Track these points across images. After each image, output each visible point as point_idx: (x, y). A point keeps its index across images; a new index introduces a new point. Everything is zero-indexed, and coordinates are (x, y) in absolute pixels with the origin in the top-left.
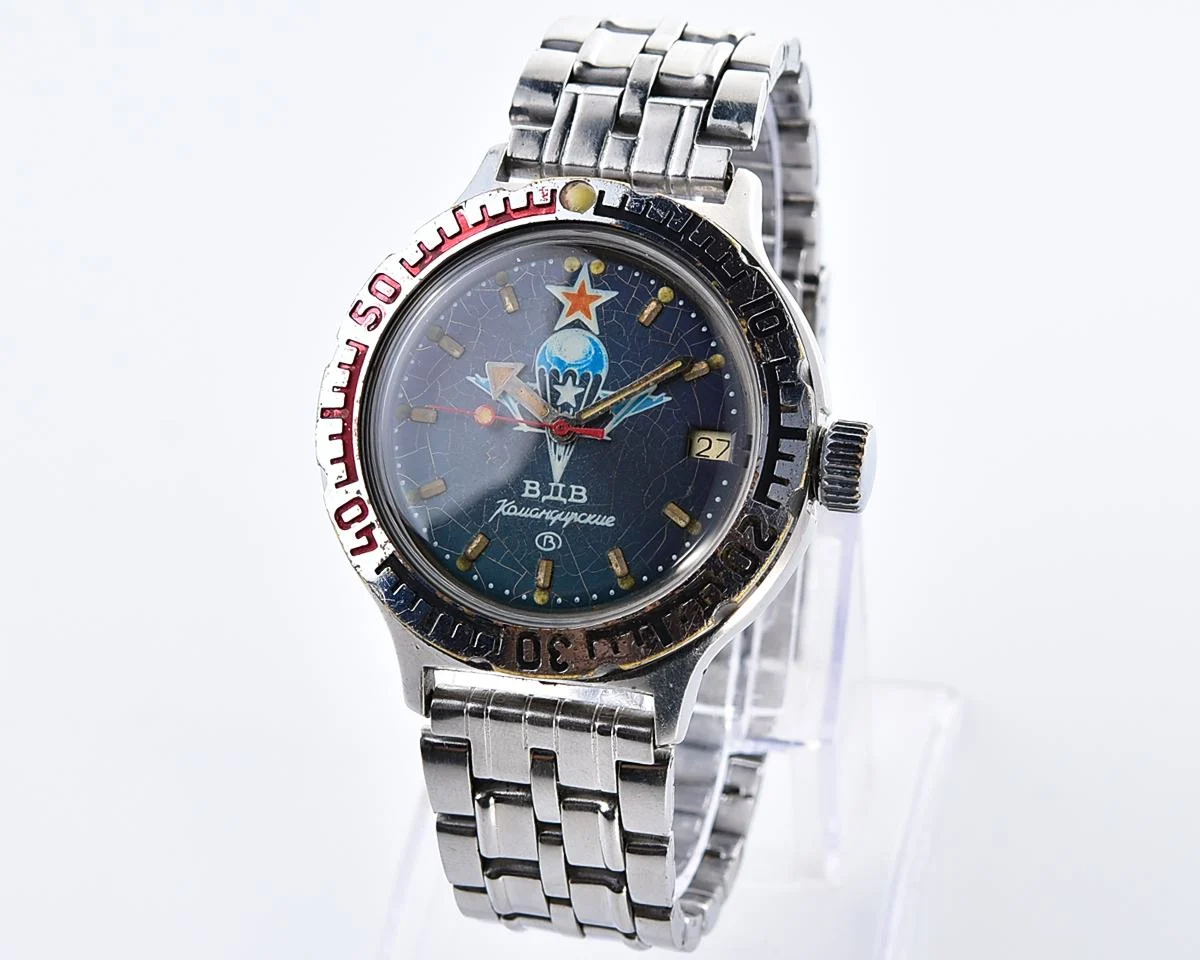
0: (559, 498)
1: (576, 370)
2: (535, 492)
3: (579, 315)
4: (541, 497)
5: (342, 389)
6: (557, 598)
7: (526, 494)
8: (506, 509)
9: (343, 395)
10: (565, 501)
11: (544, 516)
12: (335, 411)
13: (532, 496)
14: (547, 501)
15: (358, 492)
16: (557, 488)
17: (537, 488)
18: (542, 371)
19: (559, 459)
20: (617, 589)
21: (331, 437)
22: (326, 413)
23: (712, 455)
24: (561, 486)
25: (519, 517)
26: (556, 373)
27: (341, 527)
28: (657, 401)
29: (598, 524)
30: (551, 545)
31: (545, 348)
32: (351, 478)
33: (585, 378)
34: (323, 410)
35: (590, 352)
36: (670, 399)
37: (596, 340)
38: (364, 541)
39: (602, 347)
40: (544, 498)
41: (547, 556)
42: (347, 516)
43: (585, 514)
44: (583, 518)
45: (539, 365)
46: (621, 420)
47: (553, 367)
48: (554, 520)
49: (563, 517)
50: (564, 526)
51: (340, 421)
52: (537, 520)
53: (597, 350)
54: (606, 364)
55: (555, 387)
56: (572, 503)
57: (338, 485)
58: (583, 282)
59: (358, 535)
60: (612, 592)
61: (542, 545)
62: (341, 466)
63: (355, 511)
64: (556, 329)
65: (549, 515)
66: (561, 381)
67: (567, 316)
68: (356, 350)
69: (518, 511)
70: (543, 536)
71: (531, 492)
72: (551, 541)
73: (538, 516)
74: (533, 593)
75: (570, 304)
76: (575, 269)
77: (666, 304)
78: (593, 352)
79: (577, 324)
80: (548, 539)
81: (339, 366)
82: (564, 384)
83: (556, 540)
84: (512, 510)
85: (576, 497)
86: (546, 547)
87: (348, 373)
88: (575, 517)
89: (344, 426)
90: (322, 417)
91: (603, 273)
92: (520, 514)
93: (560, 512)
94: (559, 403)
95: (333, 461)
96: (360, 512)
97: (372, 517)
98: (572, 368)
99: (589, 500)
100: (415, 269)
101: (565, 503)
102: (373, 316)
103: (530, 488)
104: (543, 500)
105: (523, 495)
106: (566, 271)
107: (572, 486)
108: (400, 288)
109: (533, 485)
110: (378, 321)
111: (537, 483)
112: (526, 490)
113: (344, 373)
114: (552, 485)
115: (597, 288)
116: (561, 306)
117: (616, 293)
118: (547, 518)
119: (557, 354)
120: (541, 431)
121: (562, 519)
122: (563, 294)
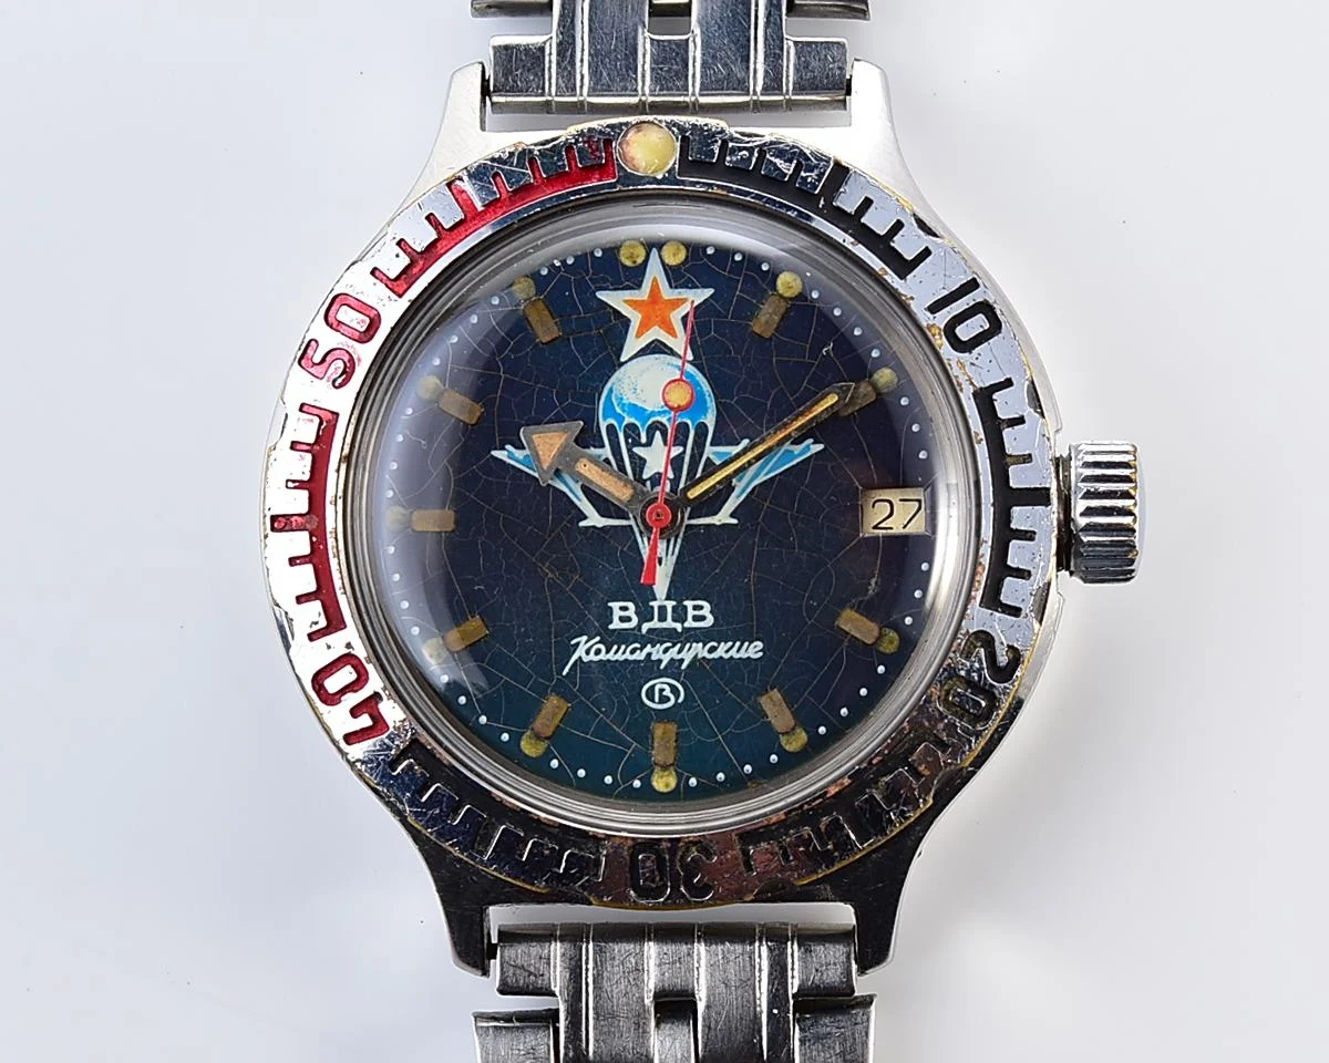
0: (669, 623)
1: (664, 420)
2: (628, 619)
3: (656, 333)
4: (639, 625)
5: (301, 485)
6: (688, 778)
7: (616, 625)
8: (588, 652)
9: (305, 494)
10: (678, 627)
12: (293, 519)
13: (626, 625)
14: (650, 631)
15: (349, 645)
16: (662, 609)
17: (631, 612)
18: (611, 429)
19: (660, 563)
20: (782, 753)
21: (293, 561)
22: (281, 523)
23: (896, 526)
24: (670, 604)
25: (609, 661)
26: (631, 430)
27: (325, 702)
28: (800, 455)
29: (737, 656)
30: (668, 699)
31: (611, 390)
32: (334, 623)
33: (682, 430)
34: (274, 518)
36: (820, 447)
37: (689, 368)
38: (365, 721)
39: (700, 377)
40: (645, 627)
41: (663, 716)
42: (333, 684)
43: (715, 644)
44: (712, 650)
45: (605, 419)
46: (749, 490)
47: (628, 420)
48: (666, 659)
49: (680, 652)
50: (684, 666)
51: (306, 535)
52: (639, 662)
54: (711, 404)
55: (635, 450)
56: (690, 629)
57: (312, 637)
58: (655, 280)
59: (355, 712)
60: (774, 758)
61: (653, 701)
62: (316, 606)
63: (346, 675)
64: (622, 360)
65: (656, 652)
66: (644, 439)
67: (639, 335)
68: (317, 420)
69: (608, 652)
70: (653, 686)
71: (622, 619)
72: (667, 692)
73: (639, 656)
74: (651, 773)
75: (640, 316)
76: (640, 261)
77: (791, 299)
79: (656, 348)
80: (662, 690)
81: (292, 448)
82: (649, 443)
83: (674, 690)
84: (598, 652)
85: (696, 618)
86: (661, 702)
87: (309, 457)
88: (699, 650)
89: (312, 543)
90: (273, 529)
91: (683, 263)
92: (611, 656)
93: (674, 646)
94: (645, 477)
95: (300, 599)
96: (354, 676)
97: (375, 683)
98: (658, 418)
99: (716, 618)
100: (398, 284)
101: (680, 630)
102: (340, 364)
103: (622, 614)
104: (644, 630)
105: (611, 627)
106: (624, 266)
107: (686, 603)
108: (379, 315)
109: (624, 609)
110: (348, 373)
111: (631, 605)
112: (616, 619)
113: (302, 458)
114: (655, 604)
115: (676, 287)
116: (626, 322)
117: (709, 292)
118: (654, 658)
119: (630, 398)
120: (624, 523)
121: (680, 657)
122: (626, 301)
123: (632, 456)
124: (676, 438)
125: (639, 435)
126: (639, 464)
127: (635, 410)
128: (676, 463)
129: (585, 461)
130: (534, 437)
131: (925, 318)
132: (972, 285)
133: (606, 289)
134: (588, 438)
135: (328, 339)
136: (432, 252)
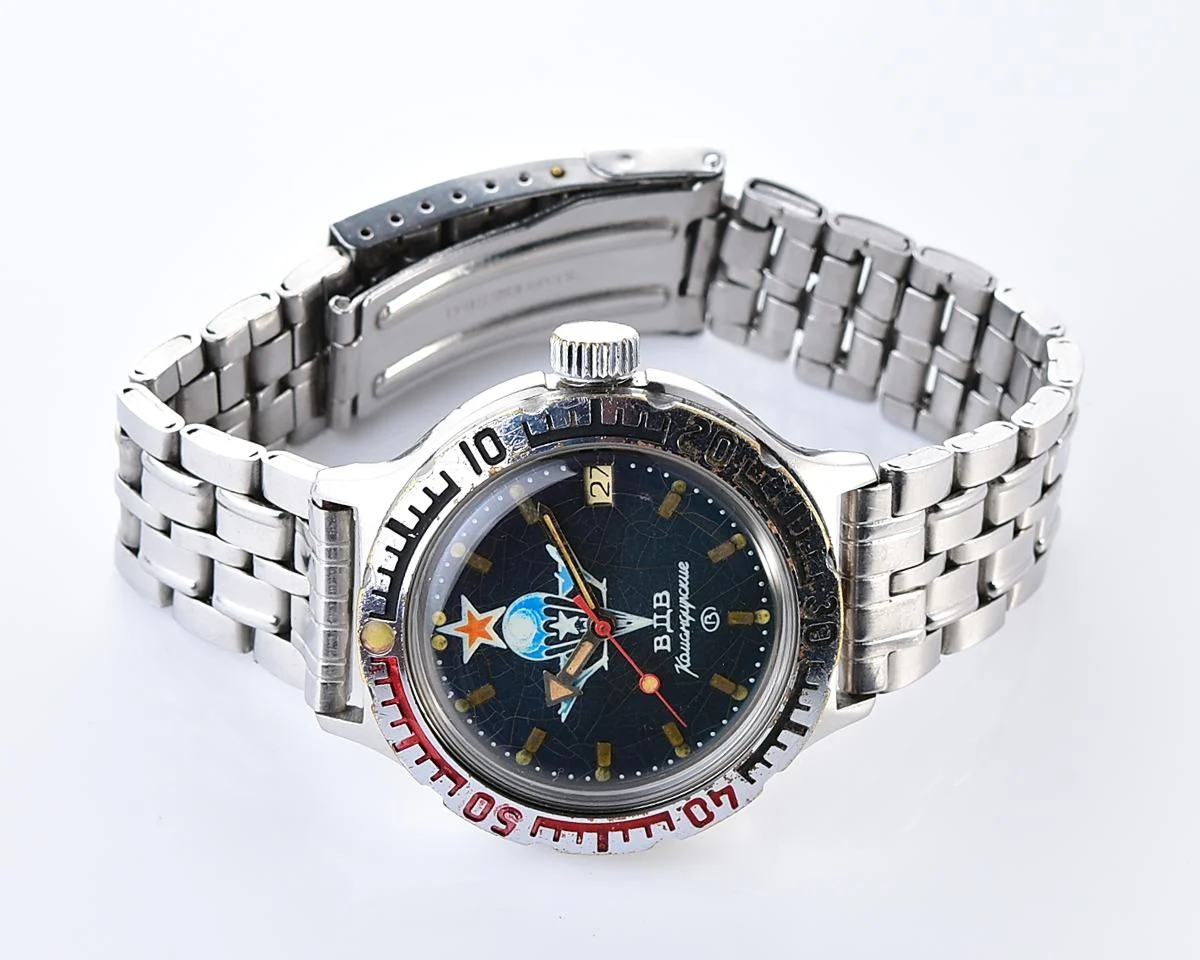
0: (667, 617)
1: (543, 622)
2: (665, 640)
3: (489, 628)
4: (668, 634)
6: (762, 603)
7: (668, 648)
8: (685, 664)
9: (585, 835)
10: (669, 611)
12: (600, 840)
13: (669, 642)
14: (672, 627)
15: (679, 809)
16: (658, 621)
17: (661, 639)
18: (548, 653)
19: (630, 623)
20: (747, 549)
21: (627, 841)
22: (603, 846)
23: (607, 481)
24: (656, 617)
26: (548, 641)
27: (712, 820)
29: (687, 577)
30: (714, 616)
31: (524, 654)
32: (666, 817)
33: (549, 612)
34: (599, 850)
35: (524, 612)
37: (510, 608)
38: (725, 799)
39: (517, 602)
40: (669, 630)
41: (724, 618)
42: (701, 816)
45: (542, 657)
47: (543, 643)
49: (685, 610)
50: (694, 607)
51: (610, 834)
53: (521, 605)
54: (533, 595)
56: (671, 605)
57: (672, 828)
58: (456, 629)
59: (719, 803)
60: (750, 553)
61: (714, 626)
62: (654, 828)
63: (697, 810)
64: (505, 647)
65: (685, 624)
66: (555, 634)
67: (490, 638)
68: (541, 828)
70: (706, 625)
71: (665, 644)
72: (710, 617)
74: (759, 625)
75: (479, 638)
76: (444, 638)
78: (524, 609)
79: (498, 627)
80: (708, 620)
81: (558, 842)
82: (557, 631)
83: (708, 613)
85: (664, 601)
86: (716, 620)
87: (563, 833)
89: (615, 830)
91: (448, 615)
95: (650, 836)
96: (698, 806)
97: (702, 794)
98: (541, 626)
99: (665, 590)
100: (459, 782)
101: (671, 611)
102: (507, 814)
103: (662, 644)
104: (672, 631)
105: (669, 650)
106: (447, 648)
107: (655, 607)
108: (478, 793)
109: (658, 643)
110: (512, 811)
111: (656, 639)
112: (664, 648)
113: (564, 835)
114: (656, 625)
116: (482, 645)
117: (463, 598)
118: (688, 625)
119: (529, 643)
120: (606, 645)
121: (688, 611)
122: (470, 646)
123: (564, 641)
124: (553, 616)
125: (552, 637)
126: (569, 637)
127: (537, 639)
129: (568, 670)
130: (553, 699)
131: (485, 476)
132: (463, 446)
133: (462, 658)
134: (553, 666)
135: (492, 819)
136: (439, 762)
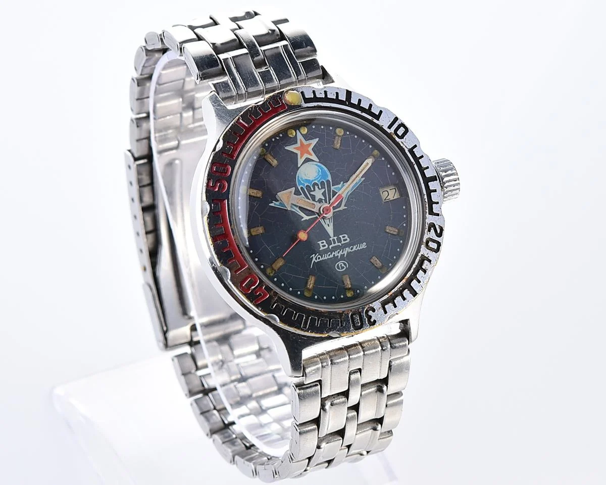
0: (337, 244)
1: (316, 182)
2: (325, 246)
3: (306, 156)
6: (357, 291)
7: (322, 248)
8: (316, 259)
10: (340, 244)
11: (334, 255)
13: (324, 248)
14: (332, 248)
16: (334, 240)
17: (325, 243)
18: (302, 188)
19: (329, 226)
20: (381, 275)
23: (391, 197)
24: (335, 238)
25: (323, 260)
26: (308, 187)
29: (359, 249)
30: (344, 267)
31: (298, 177)
32: (242, 265)
33: (322, 183)
36: (363, 179)
37: (319, 164)
39: (323, 166)
40: (330, 247)
41: (344, 273)
43: (352, 247)
44: (352, 249)
45: (299, 185)
46: (347, 197)
47: (306, 184)
48: (339, 255)
49: (343, 252)
50: (345, 256)
52: (332, 258)
53: (322, 169)
54: (329, 174)
55: (311, 193)
56: (343, 244)
57: (236, 271)
58: (300, 140)
60: (379, 277)
61: (339, 269)
64: (299, 166)
65: (336, 254)
67: (301, 158)
69: (322, 257)
70: (338, 265)
72: (343, 265)
73: (332, 256)
74: (345, 293)
75: (300, 152)
76: (294, 135)
77: (342, 136)
79: (308, 160)
80: (341, 265)
82: (314, 190)
83: (345, 264)
84: (319, 258)
85: (344, 240)
86: (342, 269)
88: (348, 250)
91: (308, 131)
92: (323, 259)
93: (340, 250)
94: (316, 200)
98: (314, 182)
99: (350, 240)
101: (340, 245)
103: (322, 245)
104: (330, 248)
105: (321, 249)
106: (290, 137)
107: (340, 236)
109: (323, 243)
111: (324, 241)
112: (321, 247)
114: (331, 239)
115: (308, 140)
117: (317, 139)
118: (336, 255)
119: (305, 178)
120: (315, 216)
122: (294, 148)
124: (321, 186)
125: (310, 188)
126: (313, 197)
127: (307, 181)
128: (324, 194)
131: (388, 130)
132: (396, 119)
133: (287, 146)
